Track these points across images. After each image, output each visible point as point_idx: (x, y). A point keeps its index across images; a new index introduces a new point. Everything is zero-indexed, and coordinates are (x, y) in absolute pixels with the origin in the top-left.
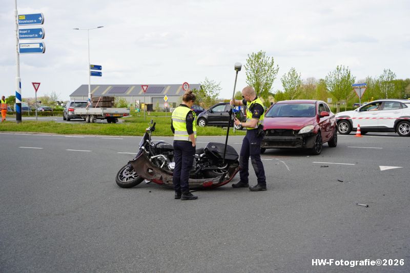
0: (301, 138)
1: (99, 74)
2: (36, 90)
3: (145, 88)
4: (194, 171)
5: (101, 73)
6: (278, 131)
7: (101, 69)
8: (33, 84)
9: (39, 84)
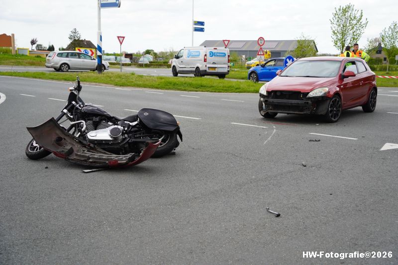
0: (310, 102)
1: (202, 30)
2: (121, 43)
3: (226, 43)
4: (119, 143)
5: (204, 28)
6: (285, 93)
7: (203, 25)
8: (118, 37)
9: (124, 37)
